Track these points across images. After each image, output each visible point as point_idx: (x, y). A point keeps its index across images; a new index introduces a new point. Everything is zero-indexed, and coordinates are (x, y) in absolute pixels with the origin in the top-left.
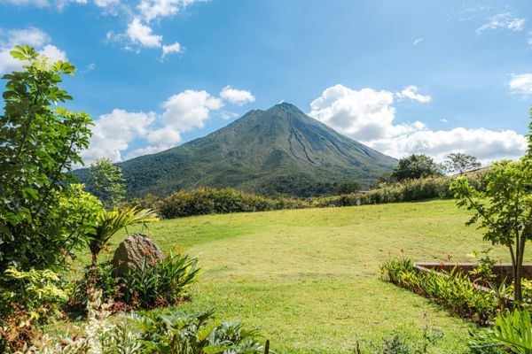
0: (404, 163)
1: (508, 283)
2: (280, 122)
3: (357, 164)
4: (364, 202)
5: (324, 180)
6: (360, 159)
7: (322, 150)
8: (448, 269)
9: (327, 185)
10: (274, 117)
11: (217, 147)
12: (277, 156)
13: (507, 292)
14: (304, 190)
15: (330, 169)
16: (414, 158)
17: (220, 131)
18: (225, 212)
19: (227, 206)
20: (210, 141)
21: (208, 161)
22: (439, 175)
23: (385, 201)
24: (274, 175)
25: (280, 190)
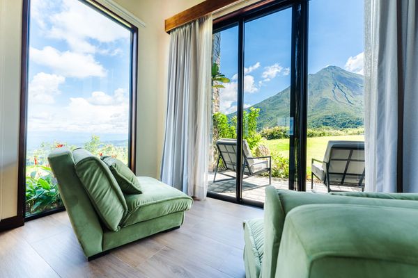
2: (326, 80)
10: (322, 77)
11: (283, 100)
12: (324, 102)
20: (278, 97)
21: (277, 109)
24: (321, 114)
25: (325, 124)
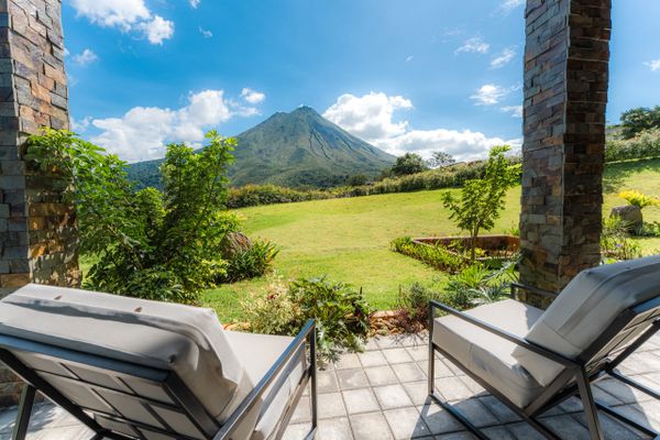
0: (400, 160)
1: (468, 250)
2: (302, 124)
3: (364, 160)
4: (371, 193)
5: (338, 173)
6: (366, 156)
7: (337, 148)
8: (434, 242)
9: (341, 177)
10: (297, 120)
11: (248, 145)
12: (300, 153)
13: (466, 255)
14: (322, 182)
15: (343, 165)
16: (408, 156)
17: (249, 132)
18: (268, 204)
19: (269, 199)
22: (427, 169)
23: (388, 192)
24: (298, 169)
